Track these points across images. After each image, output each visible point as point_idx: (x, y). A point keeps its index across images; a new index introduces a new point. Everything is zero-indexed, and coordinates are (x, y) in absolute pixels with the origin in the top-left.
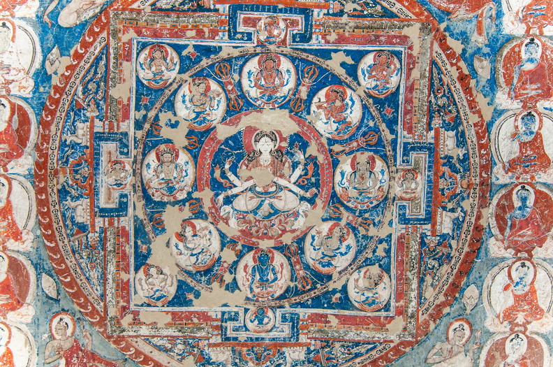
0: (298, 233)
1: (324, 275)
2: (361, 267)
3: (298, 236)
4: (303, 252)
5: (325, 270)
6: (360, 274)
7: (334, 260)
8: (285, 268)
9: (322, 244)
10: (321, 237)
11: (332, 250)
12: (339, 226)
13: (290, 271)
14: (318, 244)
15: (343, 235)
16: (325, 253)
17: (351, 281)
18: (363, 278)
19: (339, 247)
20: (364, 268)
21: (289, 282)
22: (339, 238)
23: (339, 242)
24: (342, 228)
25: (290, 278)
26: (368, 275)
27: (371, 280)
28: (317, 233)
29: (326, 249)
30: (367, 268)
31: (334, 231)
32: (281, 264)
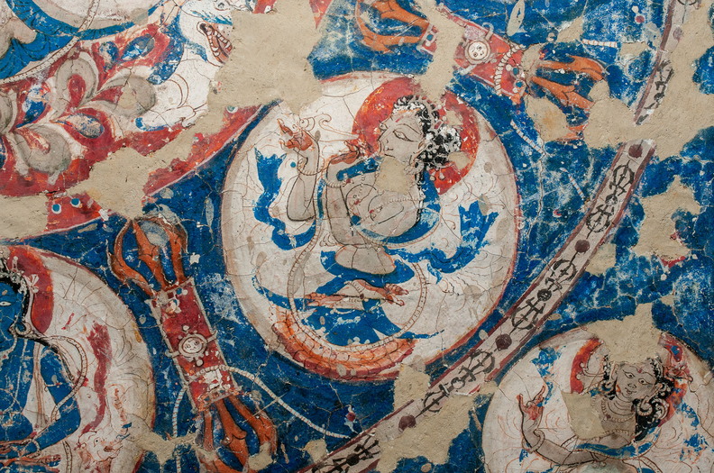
0: (180, 150)
1: (347, 388)
2: (553, 330)
3: (180, 167)
4: (215, 262)
5: (351, 357)
6: (549, 373)
7: (396, 298)
8: (118, 355)
9: (324, 205)
10: (311, 166)
11: (383, 238)
12: (412, 100)
13: (149, 373)
14: (300, 211)
15: (438, 151)
16: (343, 260)
17: (501, 412)
18: (569, 390)
19: (424, 218)
20: (569, 332)
21: (147, 434)
22: (417, 165)
23: (419, 194)
24: (433, 107)
25: (153, 411)
26: (597, 375)
27: (611, 399)
28: (291, 145)
29: (348, 237)
30: (590, 336)
31: (384, 128)
32: (92, 334)
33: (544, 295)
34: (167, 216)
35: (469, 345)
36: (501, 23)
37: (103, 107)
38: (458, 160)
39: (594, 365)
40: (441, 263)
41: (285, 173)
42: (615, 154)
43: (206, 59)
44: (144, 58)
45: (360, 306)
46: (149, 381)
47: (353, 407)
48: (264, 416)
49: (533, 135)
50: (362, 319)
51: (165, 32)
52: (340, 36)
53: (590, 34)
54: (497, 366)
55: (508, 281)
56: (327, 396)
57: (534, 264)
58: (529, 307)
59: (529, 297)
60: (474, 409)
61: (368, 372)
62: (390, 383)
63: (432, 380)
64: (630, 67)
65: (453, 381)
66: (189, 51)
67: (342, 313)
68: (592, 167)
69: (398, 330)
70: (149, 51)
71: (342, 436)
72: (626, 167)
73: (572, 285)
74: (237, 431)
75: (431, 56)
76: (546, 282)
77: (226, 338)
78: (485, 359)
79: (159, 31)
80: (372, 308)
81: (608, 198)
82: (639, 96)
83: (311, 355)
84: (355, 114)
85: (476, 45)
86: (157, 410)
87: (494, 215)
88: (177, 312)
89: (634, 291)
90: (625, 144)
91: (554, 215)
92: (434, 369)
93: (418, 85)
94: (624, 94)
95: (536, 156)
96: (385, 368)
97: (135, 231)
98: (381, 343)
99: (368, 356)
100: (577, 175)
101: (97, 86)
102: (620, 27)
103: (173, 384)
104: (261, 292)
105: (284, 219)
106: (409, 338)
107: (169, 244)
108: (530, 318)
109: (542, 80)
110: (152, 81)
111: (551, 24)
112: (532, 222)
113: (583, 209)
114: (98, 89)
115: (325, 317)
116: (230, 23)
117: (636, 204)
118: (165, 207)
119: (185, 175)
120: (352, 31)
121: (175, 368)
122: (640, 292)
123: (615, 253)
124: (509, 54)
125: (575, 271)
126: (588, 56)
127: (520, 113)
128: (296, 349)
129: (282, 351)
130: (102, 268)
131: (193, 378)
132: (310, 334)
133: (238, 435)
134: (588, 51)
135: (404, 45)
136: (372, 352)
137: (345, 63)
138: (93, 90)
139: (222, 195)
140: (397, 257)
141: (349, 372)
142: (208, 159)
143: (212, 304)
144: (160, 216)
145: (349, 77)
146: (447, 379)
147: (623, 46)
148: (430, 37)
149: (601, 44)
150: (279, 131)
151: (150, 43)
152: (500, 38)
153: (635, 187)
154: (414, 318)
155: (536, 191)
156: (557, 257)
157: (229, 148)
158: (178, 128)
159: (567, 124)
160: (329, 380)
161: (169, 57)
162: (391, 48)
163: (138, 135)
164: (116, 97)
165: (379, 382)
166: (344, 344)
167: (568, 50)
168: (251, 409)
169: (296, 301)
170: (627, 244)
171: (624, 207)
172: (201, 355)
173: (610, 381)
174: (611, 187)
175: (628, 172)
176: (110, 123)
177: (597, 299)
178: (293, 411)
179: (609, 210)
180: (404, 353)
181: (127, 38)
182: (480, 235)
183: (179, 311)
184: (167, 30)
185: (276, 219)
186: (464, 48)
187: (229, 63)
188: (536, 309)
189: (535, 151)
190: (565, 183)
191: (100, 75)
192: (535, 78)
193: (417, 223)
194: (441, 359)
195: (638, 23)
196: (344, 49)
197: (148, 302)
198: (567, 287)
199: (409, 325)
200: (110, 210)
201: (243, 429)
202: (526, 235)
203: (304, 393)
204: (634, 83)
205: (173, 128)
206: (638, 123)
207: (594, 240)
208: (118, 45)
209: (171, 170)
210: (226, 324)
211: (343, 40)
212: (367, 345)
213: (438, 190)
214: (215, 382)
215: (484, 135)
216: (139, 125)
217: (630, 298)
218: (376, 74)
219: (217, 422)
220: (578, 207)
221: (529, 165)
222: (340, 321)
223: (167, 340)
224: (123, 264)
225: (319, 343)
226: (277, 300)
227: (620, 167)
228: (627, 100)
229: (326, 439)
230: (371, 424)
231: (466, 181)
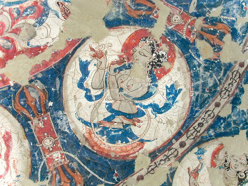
2: (204, 140)
5: (117, 149)
6: (201, 158)
7: (137, 124)
8: (15, 145)
9: (108, 82)
10: (103, 66)
11: (133, 98)
12: (147, 39)
13: (29, 153)
14: (97, 85)
15: (158, 61)
16: (115, 107)
17: (180, 175)
18: (210, 166)
19: (151, 90)
20: (211, 141)
21: (27, 180)
22: (148, 67)
23: (149, 79)
24: (156, 42)
25: (30, 170)
26: (222, 160)
27: (228, 170)
28: (94, 56)
29: (117, 97)
30: (220, 143)
31: (135, 50)
32: (4, 135)
33: (201, 125)
34: (39, 85)
35: (168, 145)
36: (187, 7)
37: (12, 36)
38: (166, 65)
39: (221, 155)
40: (157, 110)
41: (92, 68)
42: (232, 65)
43: (59, 17)
44: (32, 16)
45: (121, 127)
46: (29, 157)
47: (117, 171)
48: (79, 173)
49: (199, 56)
50: (122, 133)
51: (41, 5)
52: (117, 10)
53: (224, 14)
54: (179, 155)
55: (185, 118)
56: (106, 165)
57: (197, 111)
58: (194, 130)
59: (194, 126)
60: (169, 173)
61: (124, 156)
62: (133, 161)
63: (151, 160)
64: (241, 29)
65: (161, 161)
66: (52, 13)
67: (114, 130)
68: (223, 71)
69: (138, 138)
70: (34, 12)
71: (112, 183)
72: (238, 71)
73: (213, 121)
74: (66, 180)
75: (156, 20)
76: (202, 119)
77: (63, 139)
78: (174, 152)
79: (39, 4)
80: (127, 128)
81: (229, 84)
82: (244, 41)
83: (100, 148)
84: (122, 44)
85: (176, 16)
86: (32, 170)
87: (181, 90)
88: (42, 127)
89: (239, 125)
90: (237, 61)
91: (206, 91)
92: (152, 156)
93: (150, 32)
94: (238, 40)
95: (199, 65)
96: (131, 154)
97: (25, 91)
98: (130, 143)
99: (124, 148)
100: (217, 74)
101: (10, 27)
102: (237, 11)
103: (39, 159)
104: (79, 119)
105: (90, 88)
106: (142, 142)
107: (39, 97)
108: (194, 134)
109: (203, 33)
110: (35, 26)
111: (208, 9)
112: (197, 93)
113: (218, 89)
114: (11, 28)
115: (106, 131)
116: (70, 2)
117: (241, 87)
118: (38, 81)
119: (48, 67)
120: (122, 8)
121: (40, 152)
122: (241, 125)
123: (231, 108)
124: (189, 21)
125: (214, 115)
126: (223, 23)
127: (193, 46)
128: (93, 145)
129: (87, 145)
130: (10, 107)
131: (48, 156)
132: (100, 138)
133: (67, 182)
134: (223, 21)
135: (145, 15)
136: (126, 147)
137: (119, 22)
138: (9, 28)
139: (64, 77)
140: (138, 106)
141: (116, 156)
142: (58, 61)
143: (58, 124)
144: (36, 85)
145: (121, 28)
146: (158, 160)
147: (238, 19)
148: (156, 12)
149: (229, 18)
150: (89, 50)
151: (34, 9)
152: (186, 14)
153: (241, 80)
154: (145, 133)
155: (199, 80)
156: (207, 109)
157: (67, 56)
158: (46, 46)
159: (213, 52)
160: (107, 158)
161: (42, 16)
162: (139, 16)
163: (28, 49)
164: (19, 32)
165: (128, 160)
166: (114, 143)
167: (215, 20)
168: (73, 170)
169: (94, 124)
170: (237, 104)
171: (236, 88)
172: (52, 146)
173: (228, 162)
174: (231, 80)
175: (238, 73)
176: (16, 43)
177: (223, 127)
178: (91, 172)
179: (229, 89)
180: (140, 148)
181: (24, 6)
182: (174, 98)
183: (43, 127)
184: (42, 4)
185: (87, 88)
186: (171, 17)
187: (68, 19)
188: (197, 131)
189: (199, 63)
190: (211, 77)
191: (12, 22)
192: (200, 31)
193: (147, 92)
194: (155, 151)
195: (245, 10)
196: (119, 16)
197: (29, 122)
198: (210, 122)
199: (142, 136)
200: (14, 82)
201: (69, 179)
202: (194, 99)
203: (96, 164)
204: (242, 36)
205: (43, 47)
206: (243, 53)
207: (223, 102)
208: (20, 10)
209: (41, 65)
210: (64, 133)
211: (119, 12)
212: (124, 144)
213: (157, 78)
214: (58, 158)
215: (178, 55)
216: (28, 45)
217: (237, 127)
218: (132, 27)
219: (58, 175)
220: (216, 88)
221: (196, 69)
222: (113, 133)
223: (37, 139)
224: (19, 105)
225: (103, 143)
226: (86, 123)
227: (235, 71)
228: (239, 42)
229: (105, 184)
230: (124, 178)
231: (169, 75)
